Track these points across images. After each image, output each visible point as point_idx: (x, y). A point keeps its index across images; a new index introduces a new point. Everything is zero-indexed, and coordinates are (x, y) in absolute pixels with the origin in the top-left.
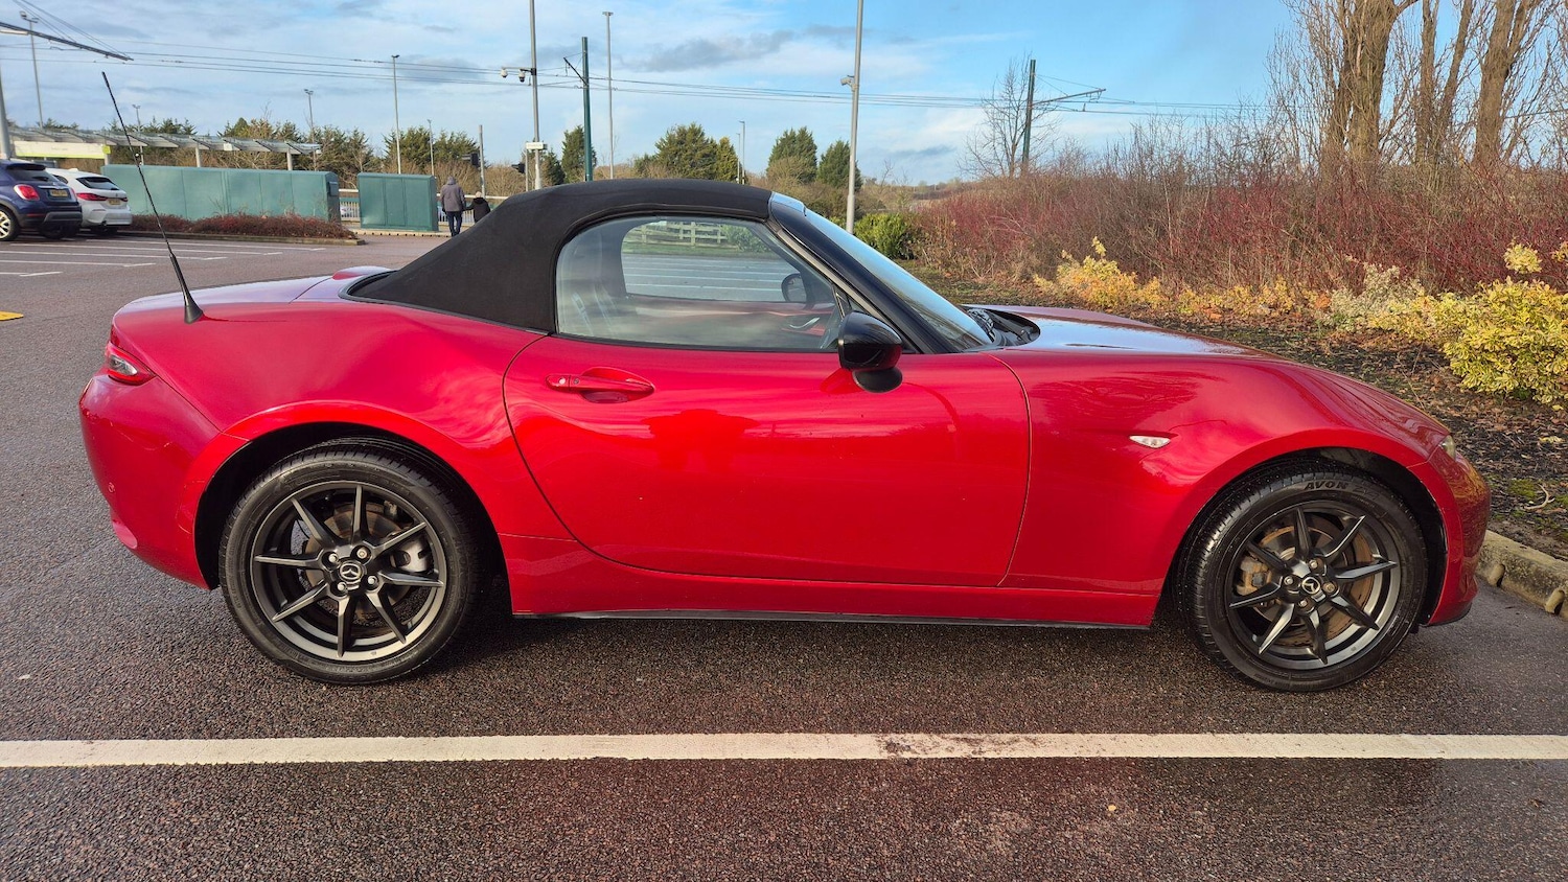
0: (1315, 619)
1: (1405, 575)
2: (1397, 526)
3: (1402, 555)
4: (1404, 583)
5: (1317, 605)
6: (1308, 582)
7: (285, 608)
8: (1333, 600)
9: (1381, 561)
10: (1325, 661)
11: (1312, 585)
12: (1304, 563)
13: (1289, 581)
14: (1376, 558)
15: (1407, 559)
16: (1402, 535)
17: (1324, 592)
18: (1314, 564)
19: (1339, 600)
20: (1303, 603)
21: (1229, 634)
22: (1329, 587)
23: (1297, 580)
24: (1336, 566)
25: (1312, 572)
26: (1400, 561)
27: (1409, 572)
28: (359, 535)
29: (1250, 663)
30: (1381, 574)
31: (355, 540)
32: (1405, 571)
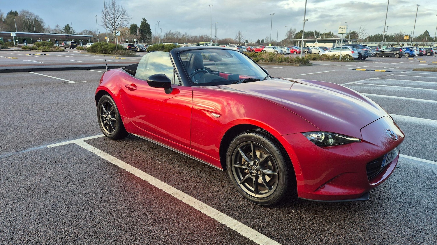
10: (256, 195)
11: (254, 169)
13: (250, 165)
17: (257, 173)
18: (256, 163)
22: (259, 172)
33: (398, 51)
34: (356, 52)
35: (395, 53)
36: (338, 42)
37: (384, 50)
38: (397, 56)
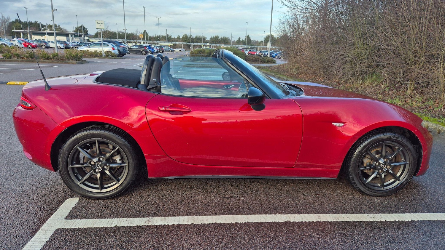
0: (383, 176)
1: (410, 166)
2: (411, 152)
3: (411, 161)
4: (410, 169)
5: (384, 172)
6: (383, 165)
7: (81, 180)
8: (389, 171)
9: (404, 162)
10: (384, 188)
11: (384, 166)
12: (382, 159)
13: (377, 164)
14: (403, 161)
15: (412, 162)
16: (412, 154)
17: (387, 168)
18: (385, 160)
19: (391, 171)
20: (380, 171)
21: (358, 177)
22: (388, 167)
23: (380, 164)
24: (391, 161)
25: (385, 162)
26: (410, 162)
27: (412, 166)
28: (99, 154)
29: (362, 186)
30: (403, 165)
31: (98, 156)
32: (410, 165)
33: (144, 49)
34: (116, 48)
35: (141, 51)
36: (72, 37)
37: (132, 47)
38: (144, 53)
